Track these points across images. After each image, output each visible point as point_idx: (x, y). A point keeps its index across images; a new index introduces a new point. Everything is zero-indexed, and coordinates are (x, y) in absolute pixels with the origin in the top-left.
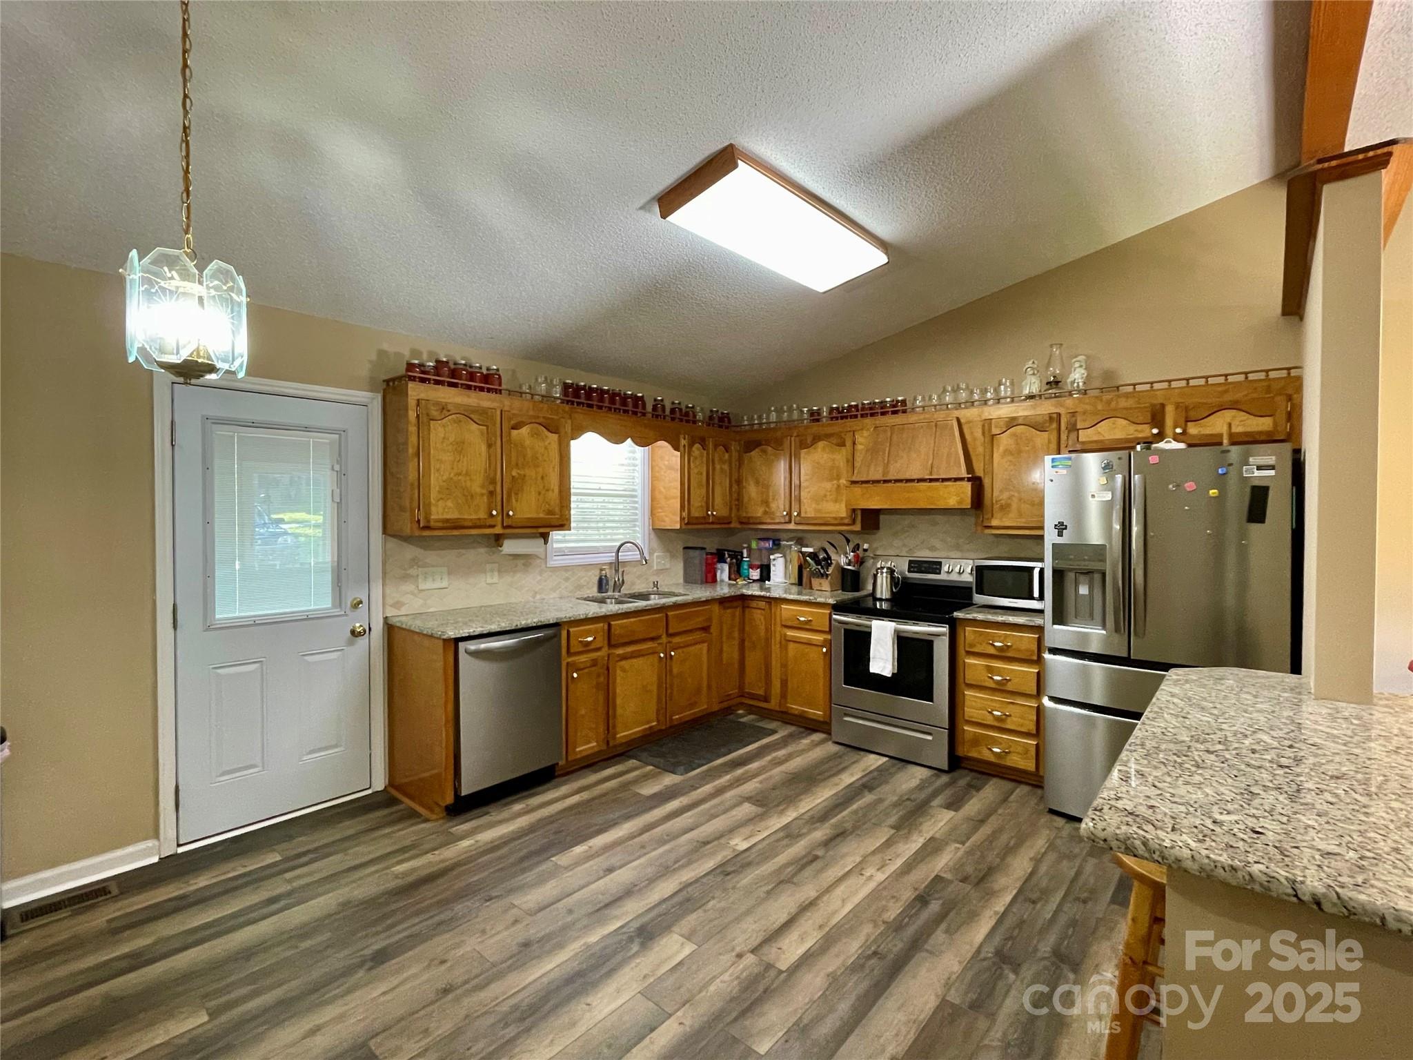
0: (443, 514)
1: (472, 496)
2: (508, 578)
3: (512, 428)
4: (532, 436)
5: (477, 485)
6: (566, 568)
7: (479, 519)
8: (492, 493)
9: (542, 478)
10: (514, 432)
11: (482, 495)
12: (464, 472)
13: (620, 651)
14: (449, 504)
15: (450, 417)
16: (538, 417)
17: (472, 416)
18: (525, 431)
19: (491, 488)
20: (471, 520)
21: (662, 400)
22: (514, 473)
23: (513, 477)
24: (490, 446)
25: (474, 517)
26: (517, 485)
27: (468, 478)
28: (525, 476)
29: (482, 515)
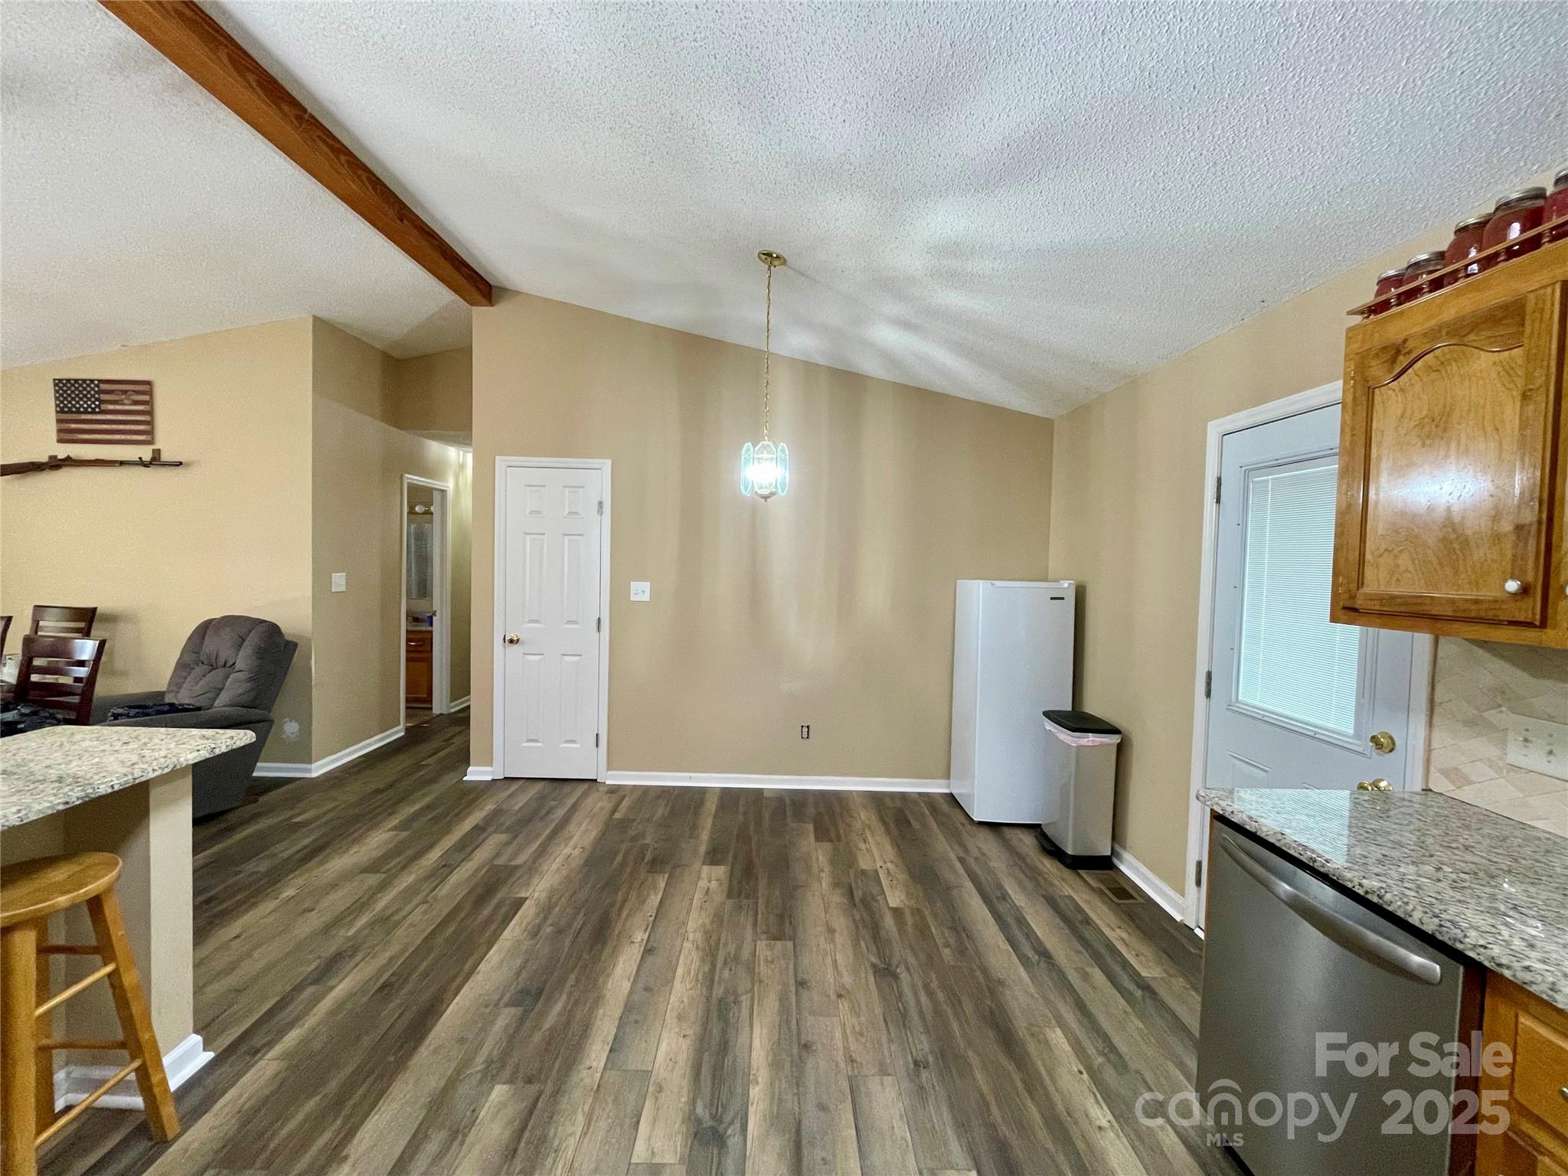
0: (1387, 584)
1: (1464, 544)
7: (1477, 601)
11: (1497, 537)
14: (1404, 559)
15: (1419, 364)
17: (1474, 338)
19: (1527, 517)
20: (1453, 601)
24: (1526, 397)
25: (1468, 593)
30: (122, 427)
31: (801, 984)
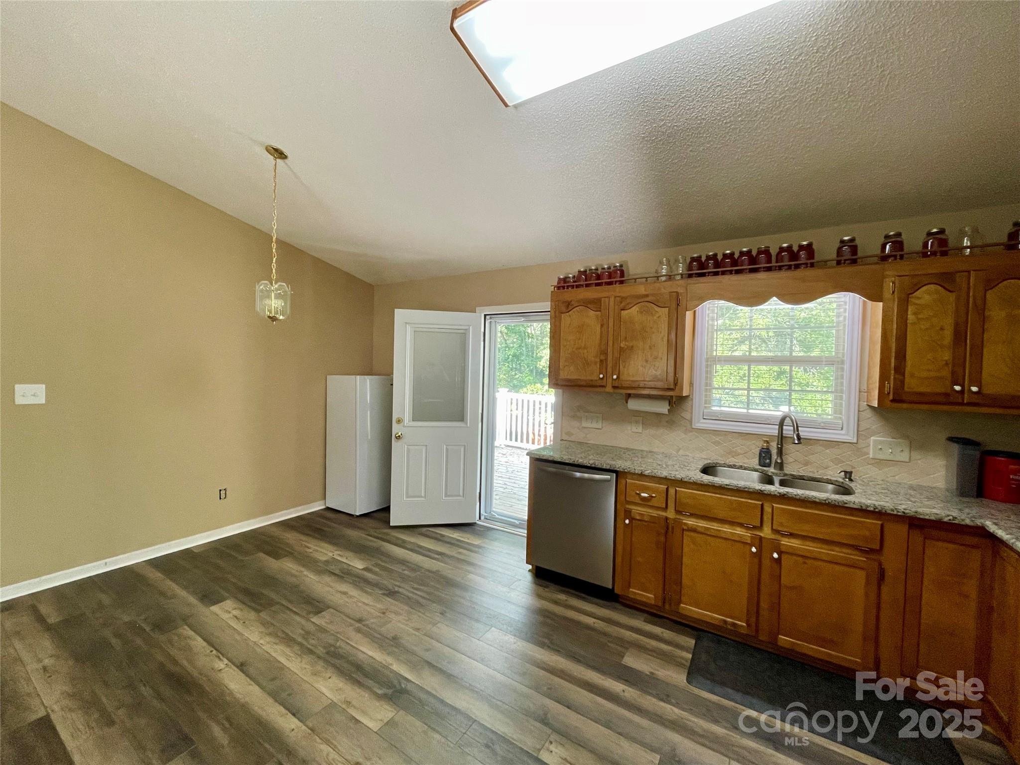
0: (567, 376)
1: (588, 364)
2: (651, 431)
3: (622, 310)
4: (641, 313)
5: (591, 354)
6: (716, 432)
7: (592, 380)
8: (601, 361)
9: (650, 348)
10: (624, 313)
11: (596, 363)
12: (583, 345)
13: (691, 522)
14: (572, 368)
15: (575, 309)
16: (647, 296)
17: (589, 306)
18: (634, 310)
19: (603, 357)
20: (586, 381)
21: (852, 240)
22: (622, 345)
23: (620, 347)
24: (602, 326)
25: (589, 378)
26: (624, 353)
27: (586, 351)
28: (632, 347)
29: (595, 378)
31: (360, 621)
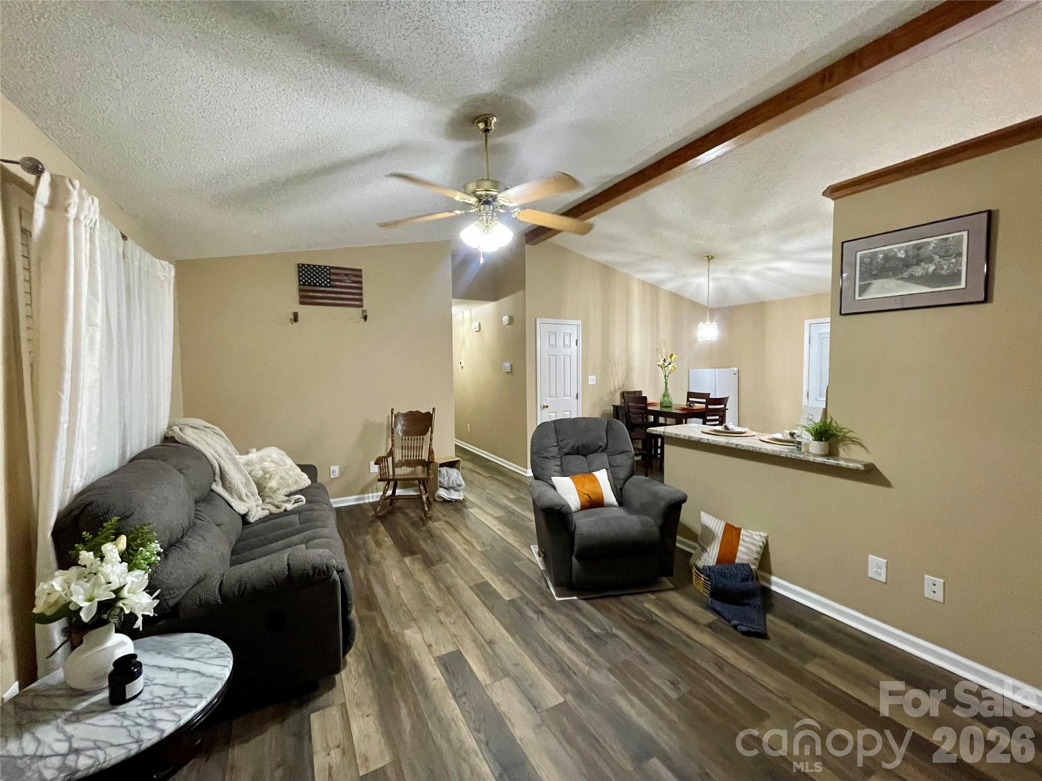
30: (344, 296)
